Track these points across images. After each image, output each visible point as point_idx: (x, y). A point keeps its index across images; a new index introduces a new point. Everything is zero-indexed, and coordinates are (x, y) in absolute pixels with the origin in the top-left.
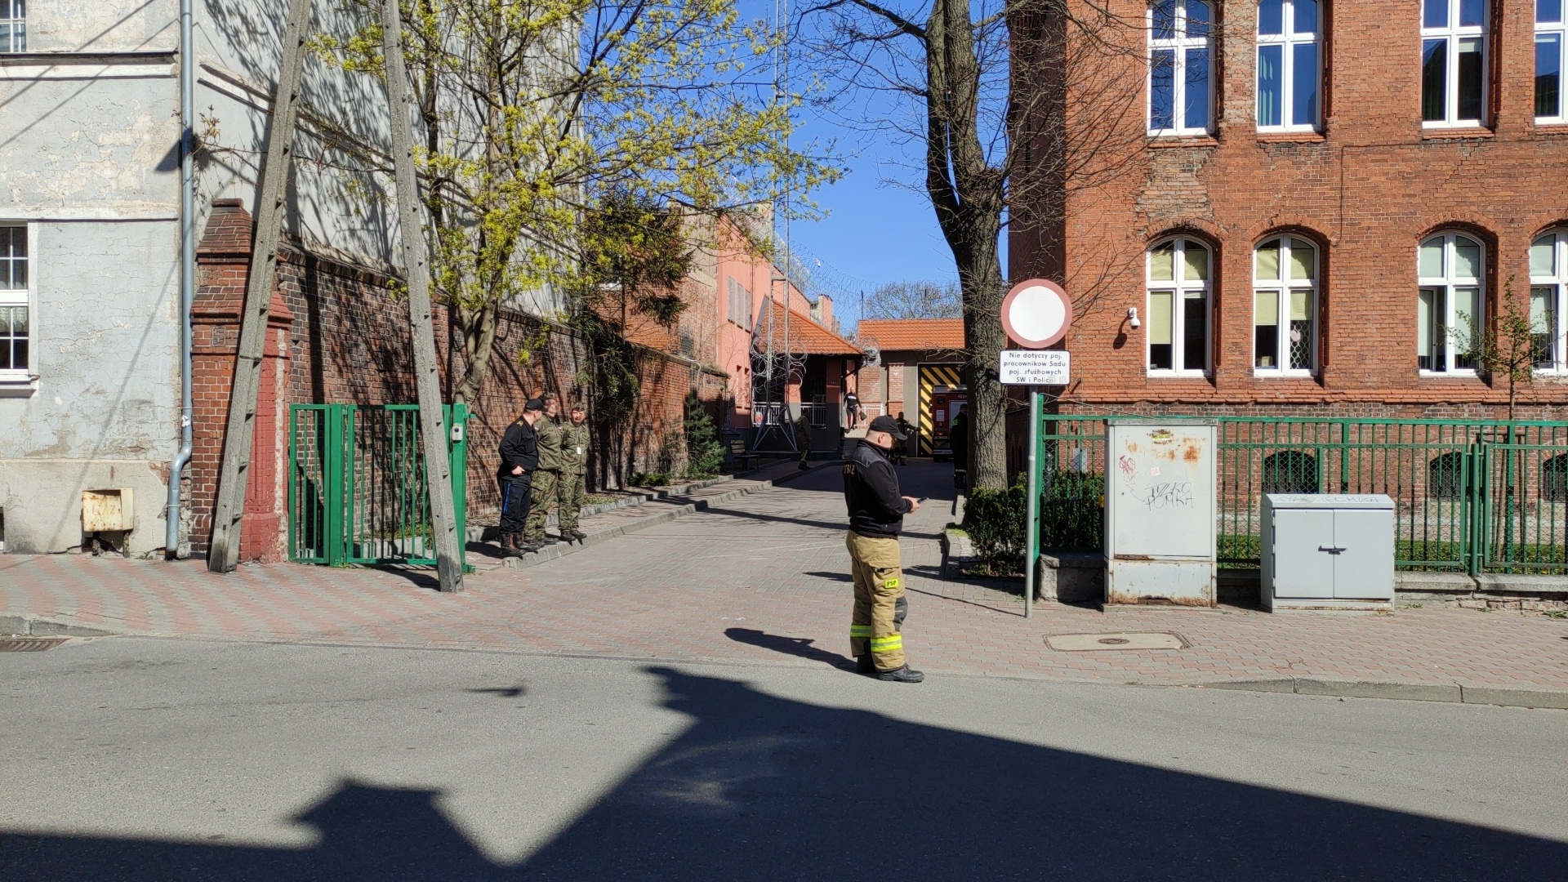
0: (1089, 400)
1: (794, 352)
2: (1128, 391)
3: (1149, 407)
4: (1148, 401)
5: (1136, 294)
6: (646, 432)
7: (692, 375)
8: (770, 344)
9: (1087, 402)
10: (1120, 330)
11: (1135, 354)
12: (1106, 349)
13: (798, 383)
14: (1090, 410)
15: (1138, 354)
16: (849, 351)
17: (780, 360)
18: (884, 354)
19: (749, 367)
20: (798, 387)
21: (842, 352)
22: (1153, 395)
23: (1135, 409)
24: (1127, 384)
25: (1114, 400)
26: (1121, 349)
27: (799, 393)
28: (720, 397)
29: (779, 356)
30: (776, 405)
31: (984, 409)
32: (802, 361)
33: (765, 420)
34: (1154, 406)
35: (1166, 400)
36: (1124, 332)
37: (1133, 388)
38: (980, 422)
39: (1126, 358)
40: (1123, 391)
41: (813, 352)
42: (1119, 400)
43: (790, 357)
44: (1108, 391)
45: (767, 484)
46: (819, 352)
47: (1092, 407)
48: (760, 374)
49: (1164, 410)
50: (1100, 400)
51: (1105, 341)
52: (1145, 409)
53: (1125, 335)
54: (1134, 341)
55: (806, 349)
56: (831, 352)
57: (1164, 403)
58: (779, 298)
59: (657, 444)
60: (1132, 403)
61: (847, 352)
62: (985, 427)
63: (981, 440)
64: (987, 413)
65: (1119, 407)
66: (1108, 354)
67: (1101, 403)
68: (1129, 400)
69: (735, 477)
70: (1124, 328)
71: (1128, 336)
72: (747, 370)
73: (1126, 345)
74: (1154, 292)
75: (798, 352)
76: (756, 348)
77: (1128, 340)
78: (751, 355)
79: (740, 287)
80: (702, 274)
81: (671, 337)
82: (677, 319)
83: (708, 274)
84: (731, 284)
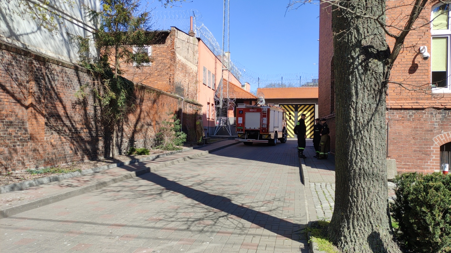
0: (393, 107)
1: (231, 98)
2: (419, 101)
3: (434, 112)
4: (434, 108)
5: (425, 37)
6: (146, 127)
7: (180, 103)
8: (221, 94)
9: (391, 109)
10: (413, 61)
11: (423, 77)
12: (403, 74)
13: (232, 110)
14: (393, 113)
15: (426, 77)
16: (252, 98)
17: (225, 101)
18: (266, 100)
19: (214, 103)
20: (233, 111)
21: (249, 98)
22: (437, 104)
23: (425, 113)
24: (418, 97)
25: (410, 107)
26: (414, 74)
27: (233, 114)
28: (196, 113)
29: (225, 99)
30: (224, 118)
31: (360, 95)
32: (234, 101)
33: (220, 124)
34: (439, 111)
35: (447, 107)
36: (416, 62)
37: (422, 99)
38: (356, 113)
39: (417, 80)
40: (415, 101)
41: (238, 98)
42: (414, 107)
43: (229, 99)
44: (405, 102)
45: (205, 153)
46: (240, 98)
47: (395, 112)
48: (218, 106)
49: (445, 114)
50: (400, 107)
51: (403, 69)
52: (432, 113)
53: (417, 64)
54: (423, 68)
55: (235, 97)
56: (245, 98)
57: (446, 109)
58: (225, 77)
59: (154, 132)
60: (423, 109)
61: (251, 98)
62: (363, 118)
63: (357, 134)
64: (366, 101)
65: (414, 111)
66: (405, 77)
67: (401, 109)
68: (421, 107)
69: (194, 148)
70: (416, 60)
71: (419, 65)
72: (212, 105)
73: (418, 71)
74: (436, 37)
75: (233, 98)
76: (216, 96)
77: (419, 68)
78: (214, 99)
79: (209, 72)
80: (189, 62)
81: (170, 86)
82: (173, 79)
83: (193, 63)
84: (204, 70)
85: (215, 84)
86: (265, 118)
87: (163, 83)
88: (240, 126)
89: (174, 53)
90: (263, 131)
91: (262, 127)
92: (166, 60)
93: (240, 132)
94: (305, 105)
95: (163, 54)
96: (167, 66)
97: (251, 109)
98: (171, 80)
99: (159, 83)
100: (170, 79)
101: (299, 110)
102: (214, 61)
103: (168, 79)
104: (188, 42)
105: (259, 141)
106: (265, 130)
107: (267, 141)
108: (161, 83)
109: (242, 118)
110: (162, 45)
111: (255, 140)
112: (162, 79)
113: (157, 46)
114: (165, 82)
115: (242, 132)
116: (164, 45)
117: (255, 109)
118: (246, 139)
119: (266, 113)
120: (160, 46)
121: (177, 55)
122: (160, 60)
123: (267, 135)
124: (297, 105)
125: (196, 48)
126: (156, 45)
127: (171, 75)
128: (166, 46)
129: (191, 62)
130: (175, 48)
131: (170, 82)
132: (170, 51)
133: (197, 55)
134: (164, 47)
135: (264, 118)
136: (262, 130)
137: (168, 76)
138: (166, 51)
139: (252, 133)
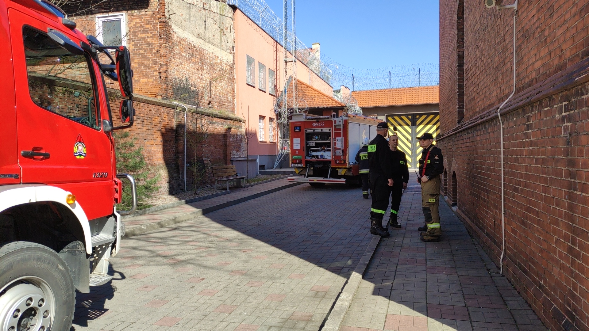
7: (177, 116)
8: (285, 102)
17: (291, 112)
18: (364, 108)
19: (275, 117)
21: (330, 106)
29: (290, 109)
48: (279, 121)
55: (308, 105)
56: (324, 106)
61: (334, 106)
76: (278, 105)
78: (274, 109)
79: (262, 66)
80: (210, 45)
81: (162, 86)
82: (166, 71)
83: (221, 47)
84: (250, 60)
85: (276, 86)
86: (340, 138)
87: (149, 80)
88: (297, 155)
89: (165, 24)
90: (336, 163)
91: (334, 155)
92: (151, 37)
93: (297, 165)
94: (428, 115)
95: (146, 26)
96: (154, 49)
97: (314, 122)
98: (163, 75)
99: (141, 80)
100: (160, 73)
101: (418, 123)
102: (272, 49)
103: (157, 73)
104: (204, 9)
105: (329, 180)
106: (340, 160)
107: (344, 180)
108: (145, 80)
109: (299, 139)
110: (143, 12)
111: (321, 179)
112: (146, 74)
113: (135, 12)
114: (152, 80)
115: (301, 165)
116: (146, 10)
117: (322, 121)
118: (308, 176)
119: (340, 130)
120: (141, 13)
121: (175, 28)
122: (142, 38)
123: (345, 168)
124: (414, 116)
125: (228, 22)
126: (133, 11)
127: (161, 64)
128: (152, 13)
129: (214, 45)
130: (167, 14)
131: (161, 77)
132: (157, 21)
133: (232, 34)
134: (147, 15)
135: (337, 138)
136: (335, 161)
137: (157, 67)
138: (151, 22)
139: (319, 166)
